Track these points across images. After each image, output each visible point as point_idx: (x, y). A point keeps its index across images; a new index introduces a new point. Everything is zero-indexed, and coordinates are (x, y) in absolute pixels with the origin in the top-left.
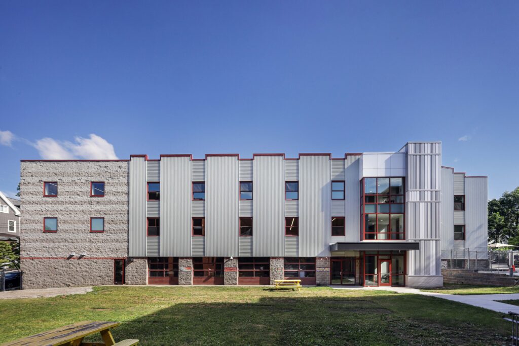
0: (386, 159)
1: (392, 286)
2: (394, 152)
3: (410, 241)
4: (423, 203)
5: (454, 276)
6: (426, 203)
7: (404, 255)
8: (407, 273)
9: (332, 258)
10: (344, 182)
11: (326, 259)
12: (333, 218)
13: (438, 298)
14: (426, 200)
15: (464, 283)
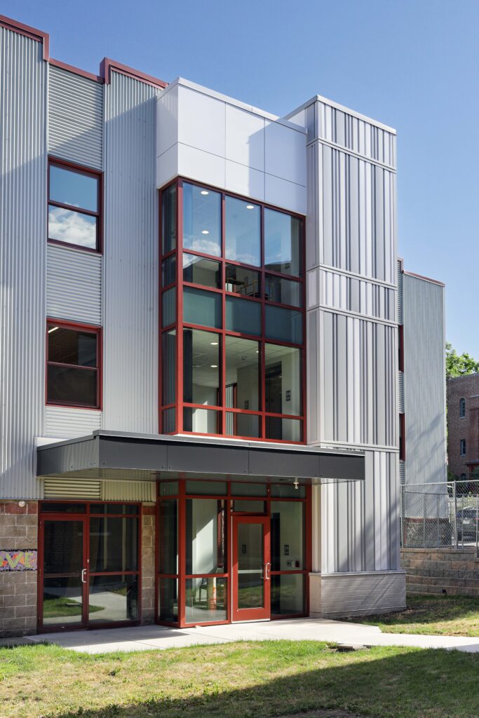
0: (251, 134)
1: (273, 619)
2: (275, 118)
3: (323, 446)
4: (357, 321)
5: (417, 571)
6: (364, 321)
7: (305, 498)
8: (315, 566)
9: (46, 506)
10: (99, 176)
11: (22, 511)
12: (51, 322)
13: (461, 652)
14: (363, 313)
15: (450, 593)
